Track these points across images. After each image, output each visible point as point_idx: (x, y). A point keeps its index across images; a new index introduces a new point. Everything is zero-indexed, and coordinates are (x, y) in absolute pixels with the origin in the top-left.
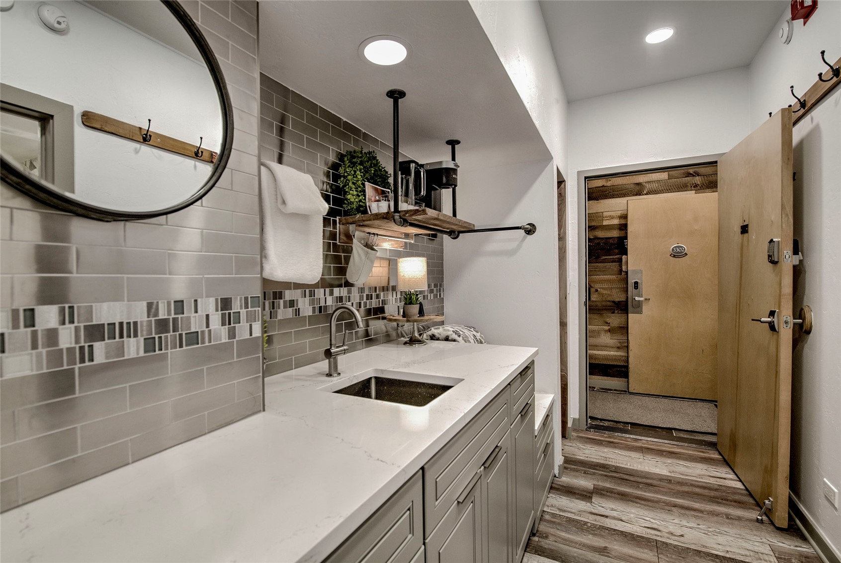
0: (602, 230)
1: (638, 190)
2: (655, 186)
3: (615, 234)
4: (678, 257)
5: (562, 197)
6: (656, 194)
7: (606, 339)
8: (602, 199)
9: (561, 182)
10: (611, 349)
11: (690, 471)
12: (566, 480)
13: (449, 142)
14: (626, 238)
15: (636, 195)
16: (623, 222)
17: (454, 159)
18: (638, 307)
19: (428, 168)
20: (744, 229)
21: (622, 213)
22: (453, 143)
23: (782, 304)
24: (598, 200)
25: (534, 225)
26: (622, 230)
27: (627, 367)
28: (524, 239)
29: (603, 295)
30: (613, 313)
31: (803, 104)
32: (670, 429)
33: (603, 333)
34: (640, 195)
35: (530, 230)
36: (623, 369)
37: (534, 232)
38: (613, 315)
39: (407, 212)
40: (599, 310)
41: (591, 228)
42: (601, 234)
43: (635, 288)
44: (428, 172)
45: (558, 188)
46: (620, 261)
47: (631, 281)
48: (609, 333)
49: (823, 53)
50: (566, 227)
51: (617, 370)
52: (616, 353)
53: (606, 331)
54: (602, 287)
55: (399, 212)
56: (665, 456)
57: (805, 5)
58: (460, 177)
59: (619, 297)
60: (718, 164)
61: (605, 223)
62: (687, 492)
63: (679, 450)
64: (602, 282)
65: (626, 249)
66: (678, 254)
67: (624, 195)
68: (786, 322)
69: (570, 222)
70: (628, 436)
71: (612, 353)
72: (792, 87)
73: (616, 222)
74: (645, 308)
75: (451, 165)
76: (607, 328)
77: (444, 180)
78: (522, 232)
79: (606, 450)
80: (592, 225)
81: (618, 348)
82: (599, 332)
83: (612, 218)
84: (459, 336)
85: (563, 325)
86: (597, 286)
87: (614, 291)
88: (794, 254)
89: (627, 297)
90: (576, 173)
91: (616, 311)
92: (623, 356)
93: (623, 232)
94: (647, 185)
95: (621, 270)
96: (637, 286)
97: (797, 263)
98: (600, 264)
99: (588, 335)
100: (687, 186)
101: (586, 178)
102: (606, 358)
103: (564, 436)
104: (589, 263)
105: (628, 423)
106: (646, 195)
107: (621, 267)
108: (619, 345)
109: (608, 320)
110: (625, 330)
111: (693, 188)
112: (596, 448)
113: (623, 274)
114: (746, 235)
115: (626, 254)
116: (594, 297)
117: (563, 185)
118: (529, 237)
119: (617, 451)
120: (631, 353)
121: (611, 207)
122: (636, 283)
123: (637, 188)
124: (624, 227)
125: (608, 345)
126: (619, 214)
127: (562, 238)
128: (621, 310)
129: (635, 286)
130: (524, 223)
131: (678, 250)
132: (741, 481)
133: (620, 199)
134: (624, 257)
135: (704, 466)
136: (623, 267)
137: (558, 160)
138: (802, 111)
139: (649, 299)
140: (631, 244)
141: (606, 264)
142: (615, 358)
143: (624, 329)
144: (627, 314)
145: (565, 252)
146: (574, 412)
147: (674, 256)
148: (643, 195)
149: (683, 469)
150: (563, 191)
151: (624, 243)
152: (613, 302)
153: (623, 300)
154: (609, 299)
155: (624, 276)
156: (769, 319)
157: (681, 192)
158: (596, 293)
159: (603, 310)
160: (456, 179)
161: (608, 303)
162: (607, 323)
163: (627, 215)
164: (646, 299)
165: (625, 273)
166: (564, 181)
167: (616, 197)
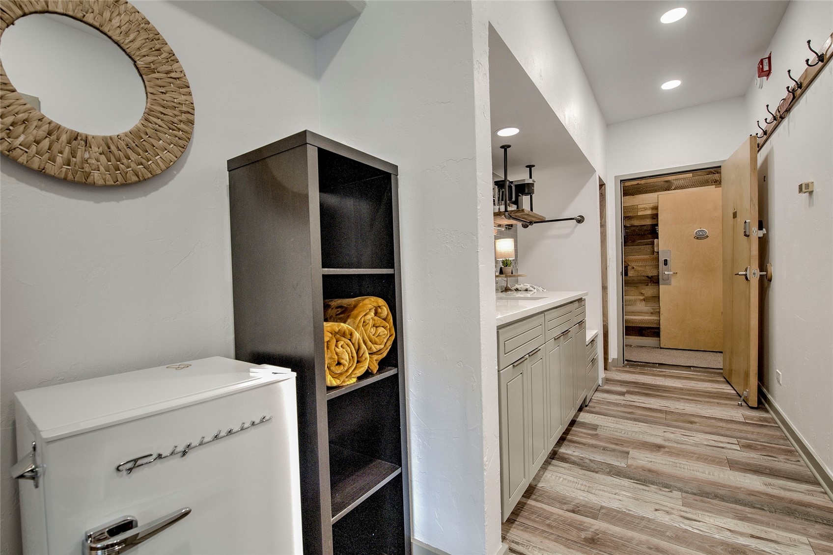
0: (637, 220)
1: (668, 187)
2: (681, 182)
3: (648, 222)
4: (701, 239)
5: (602, 196)
6: (682, 189)
7: (641, 307)
8: (637, 194)
9: (602, 185)
10: (646, 315)
11: (699, 385)
12: (606, 387)
13: (527, 167)
14: (657, 225)
15: (666, 190)
16: (655, 212)
17: (531, 177)
18: (667, 280)
19: (516, 183)
20: (735, 215)
21: (654, 205)
22: (530, 167)
23: (751, 262)
24: (634, 195)
25: (583, 217)
26: (654, 219)
27: (659, 328)
28: (575, 227)
29: (638, 271)
30: (647, 285)
31: (765, 133)
32: (690, 367)
33: (638, 302)
34: (669, 190)
35: (580, 220)
36: (656, 330)
37: (583, 221)
38: (647, 287)
39: (512, 211)
40: (635, 283)
41: (626, 218)
42: (637, 223)
43: (665, 265)
44: (516, 186)
45: (600, 190)
46: (653, 243)
47: (661, 259)
48: (644, 302)
49: (767, 106)
50: (606, 218)
51: (650, 332)
52: (649, 318)
53: (641, 300)
54: (637, 265)
55: (507, 211)
56: (682, 379)
57: (764, 70)
58: (536, 188)
59: (651, 272)
60: (722, 168)
61: (640, 213)
62: (694, 394)
63: (693, 377)
64: (637, 261)
65: (658, 234)
66: (700, 237)
67: (656, 191)
68: (754, 274)
69: (609, 214)
70: (655, 369)
71: (646, 318)
72: (758, 121)
73: (649, 212)
74: (674, 281)
75: (530, 181)
76: (642, 298)
77: (526, 191)
78: (574, 221)
79: (637, 376)
80: (627, 216)
81: (651, 313)
82: (635, 301)
83: (646, 209)
84: (535, 289)
85: (605, 288)
86: (633, 264)
87: (648, 268)
88: (759, 230)
89: (659, 272)
90: (614, 178)
91: (650, 284)
92: (655, 320)
93: (655, 220)
94: (675, 182)
95: (653, 252)
96: (667, 263)
97: (762, 235)
98: (636, 247)
99: (624, 304)
100: (708, 182)
101: (621, 181)
102: (641, 321)
103: (606, 369)
104: (624, 246)
105: (656, 364)
106: (674, 190)
107: (654, 248)
108: (652, 311)
109: (643, 291)
110: (658, 299)
111: (713, 183)
112: (630, 375)
113: (655, 254)
114: (735, 219)
115: (658, 238)
116: (631, 273)
117: (603, 187)
118: (579, 224)
119: (645, 376)
120: (662, 317)
121: (644, 202)
122: (666, 261)
123: (667, 185)
124: (655, 216)
125: (643, 311)
126: (652, 206)
127: (603, 225)
128: (654, 283)
129: (665, 263)
130: (575, 216)
131: (701, 233)
132: (735, 390)
133: (652, 194)
134: (656, 240)
135: (710, 384)
136: (655, 249)
137: (600, 171)
138: (765, 137)
139: (677, 273)
140: (661, 230)
141: (641, 246)
142: (649, 322)
143: (656, 298)
144: (659, 286)
145: (605, 235)
146: (613, 353)
147: (698, 238)
148: (671, 190)
149: (693, 385)
150: (603, 191)
151: (656, 229)
152: (648, 277)
153: (655, 275)
154: (643, 274)
155: (655, 255)
156: (745, 273)
157: (704, 187)
158: (633, 270)
159: (638, 283)
160: (534, 189)
161: (643, 278)
162: (642, 294)
163: (658, 206)
164: (674, 273)
165: (657, 253)
166: (604, 184)
167: (649, 193)
